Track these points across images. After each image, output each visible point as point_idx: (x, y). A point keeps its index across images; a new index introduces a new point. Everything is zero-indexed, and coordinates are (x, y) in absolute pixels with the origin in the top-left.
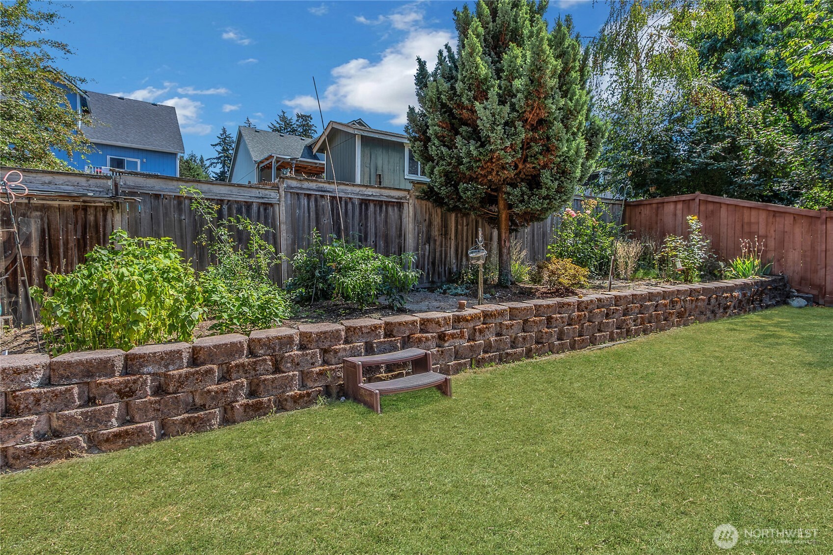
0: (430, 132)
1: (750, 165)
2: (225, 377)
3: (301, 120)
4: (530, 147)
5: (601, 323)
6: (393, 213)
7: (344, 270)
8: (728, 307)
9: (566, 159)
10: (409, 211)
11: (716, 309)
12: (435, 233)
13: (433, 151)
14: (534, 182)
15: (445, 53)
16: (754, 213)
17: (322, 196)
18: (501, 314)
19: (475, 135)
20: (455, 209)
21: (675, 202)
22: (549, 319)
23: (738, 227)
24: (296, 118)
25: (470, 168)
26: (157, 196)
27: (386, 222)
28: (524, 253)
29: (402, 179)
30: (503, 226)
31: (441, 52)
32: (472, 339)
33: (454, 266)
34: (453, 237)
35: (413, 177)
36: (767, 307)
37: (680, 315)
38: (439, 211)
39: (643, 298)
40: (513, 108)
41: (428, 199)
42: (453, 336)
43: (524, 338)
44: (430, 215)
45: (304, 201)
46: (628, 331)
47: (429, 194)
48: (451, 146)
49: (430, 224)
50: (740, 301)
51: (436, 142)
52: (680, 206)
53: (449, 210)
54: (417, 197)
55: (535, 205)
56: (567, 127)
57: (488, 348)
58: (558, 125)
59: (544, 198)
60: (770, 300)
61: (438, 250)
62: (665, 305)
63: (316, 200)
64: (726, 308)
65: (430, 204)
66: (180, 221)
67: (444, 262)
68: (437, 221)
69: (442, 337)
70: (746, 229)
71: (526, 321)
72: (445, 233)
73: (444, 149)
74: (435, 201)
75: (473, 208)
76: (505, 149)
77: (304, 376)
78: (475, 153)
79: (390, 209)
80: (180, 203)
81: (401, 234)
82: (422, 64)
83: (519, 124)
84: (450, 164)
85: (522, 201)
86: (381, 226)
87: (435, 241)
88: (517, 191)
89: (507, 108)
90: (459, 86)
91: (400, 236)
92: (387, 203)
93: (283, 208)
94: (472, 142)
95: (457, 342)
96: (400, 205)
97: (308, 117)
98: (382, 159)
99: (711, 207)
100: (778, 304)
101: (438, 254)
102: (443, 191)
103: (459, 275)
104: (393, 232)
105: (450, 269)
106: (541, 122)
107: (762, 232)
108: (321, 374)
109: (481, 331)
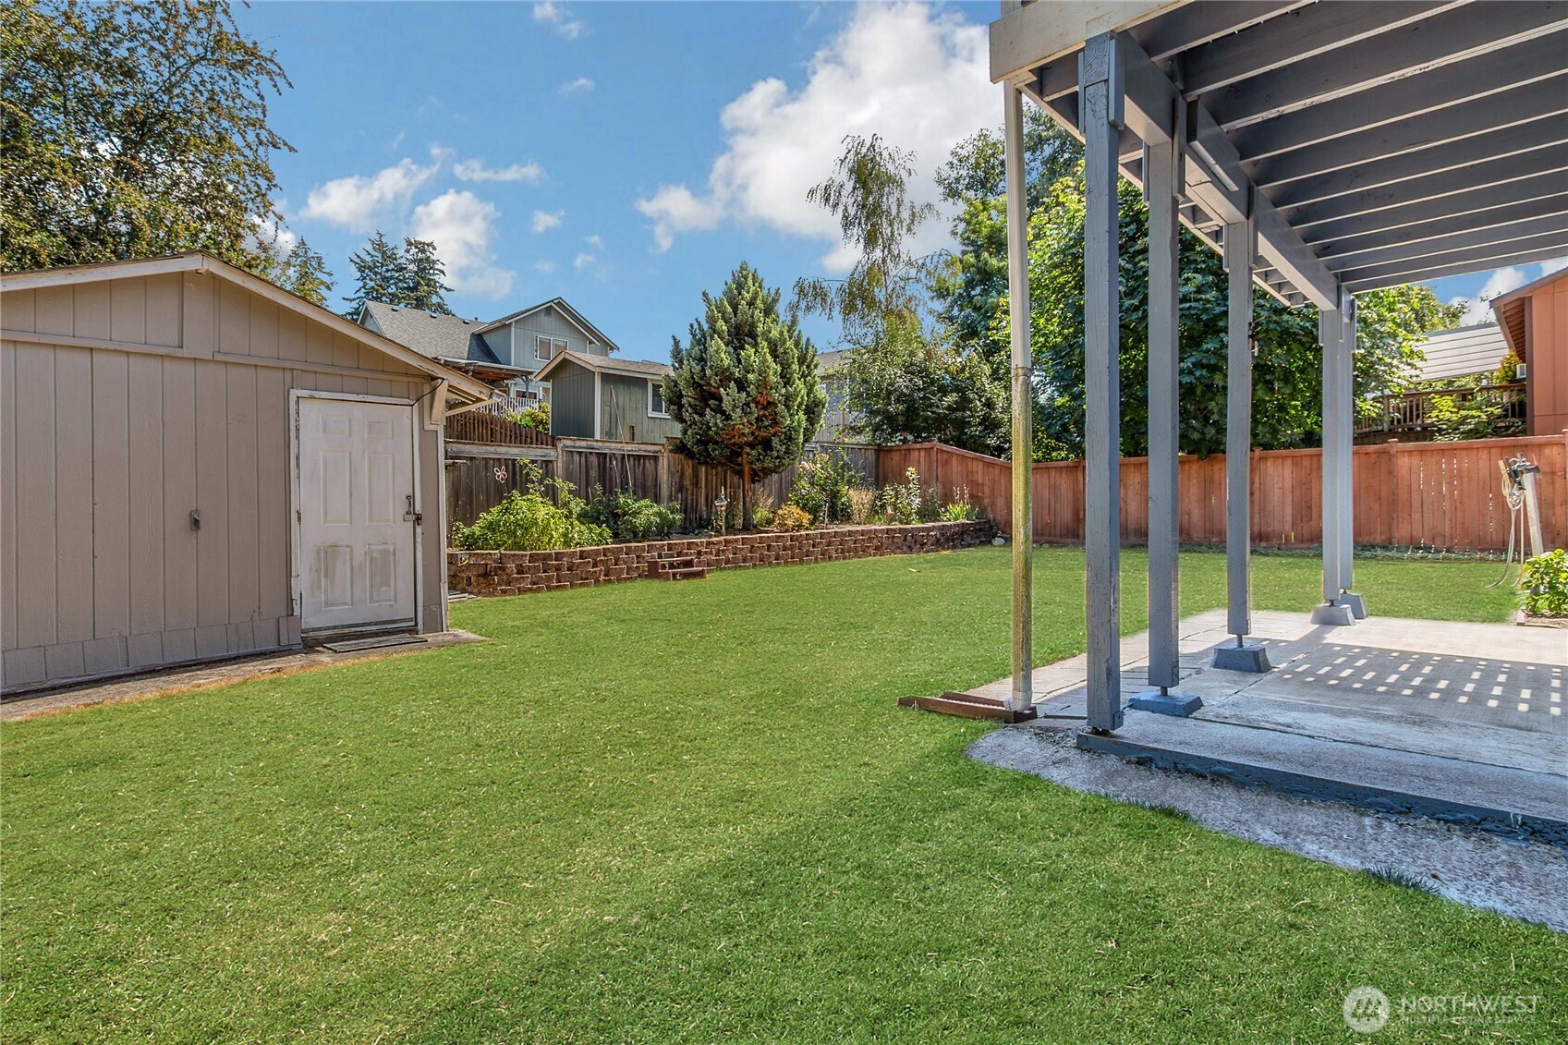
0: (684, 401)
1: (979, 417)
2: (595, 565)
3: (414, 250)
4: (762, 421)
5: (808, 551)
6: (649, 465)
7: (635, 514)
8: (925, 544)
9: (790, 428)
10: (664, 463)
11: (913, 545)
12: (687, 483)
13: (686, 416)
14: (767, 445)
15: (696, 326)
16: (975, 463)
17: (591, 453)
18: (736, 541)
19: (719, 410)
20: (706, 463)
21: (919, 449)
22: (769, 546)
23: (965, 475)
24: (405, 247)
25: (717, 434)
26: (472, 459)
27: (643, 473)
28: (770, 501)
29: (645, 416)
30: (746, 478)
31: (692, 326)
32: (717, 555)
33: (705, 513)
34: (703, 486)
35: (656, 415)
36: (969, 546)
37: (877, 548)
38: (690, 463)
39: (843, 534)
40: (748, 394)
41: (681, 453)
42: (706, 553)
43: (751, 557)
44: (683, 467)
45: (577, 458)
46: (830, 558)
47: (680, 448)
48: (702, 415)
49: (682, 475)
50: (938, 540)
51: (690, 410)
52: (922, 453)
53: (700, 463)
54: (671, 451)
55: (769, 463)
56: (788, 407)
57: (727, 562)
58: (781, 407)
59: (776, 458)
60: (972, 539)
61: (689, 497)
62: (863, 540)
63: (586, 457)
64: (923, 545)
65: (682, 457)
66: (486, 477)
67: (695, 509)
68: (689, 471)
69: (699, 553)
70: (970, 477)
71: (752, 547)
72: (696, 483)
73: (696, 416)
74: (686, 455)
75: (720, 463)
76: (743, 424)
77: (629, 569)
78: (721, 425)
79: (647, 462)
80: (487, 463)
81: (656, 484)
82: (676, 343)
83: (752, 405)
84: (700, 429)
85: (758, 460)
86: (640, 476)
87: (687, 490)
88: (754, 452)
89: (744, 394)
90: (708, 372)
91: (656, 485)
92: (645, 457)
93: (560, 464)
94: (719, 415)
95: (709, 557)
96: (655, 458)
97: (428, 245)
98: (623, 396)
99: (945, 456)
100: (982, 543)
101: (689, 501)
102: (695, 449)
103: (709, 522)
104: (650, 483)
105: (700, 517)
106: (769, 403)
107: (980, 481)
108: (637, 567)
109: (723, 551)
